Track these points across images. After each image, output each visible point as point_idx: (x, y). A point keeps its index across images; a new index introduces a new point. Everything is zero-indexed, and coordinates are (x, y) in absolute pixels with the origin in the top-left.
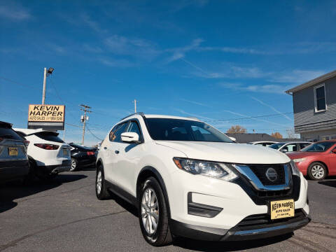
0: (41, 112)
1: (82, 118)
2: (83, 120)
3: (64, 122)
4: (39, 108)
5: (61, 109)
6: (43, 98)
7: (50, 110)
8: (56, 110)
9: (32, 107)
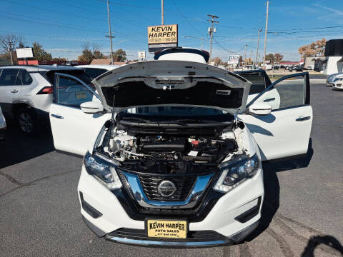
0: (158, 33)
1: (209, 30)
2: (211, 32)
3: (177, 43)
4: (156, 30)
5: (174, 29)
6: (162, 17)
7: (165, 31)
8: (170, 31)
9: (150, 29)
